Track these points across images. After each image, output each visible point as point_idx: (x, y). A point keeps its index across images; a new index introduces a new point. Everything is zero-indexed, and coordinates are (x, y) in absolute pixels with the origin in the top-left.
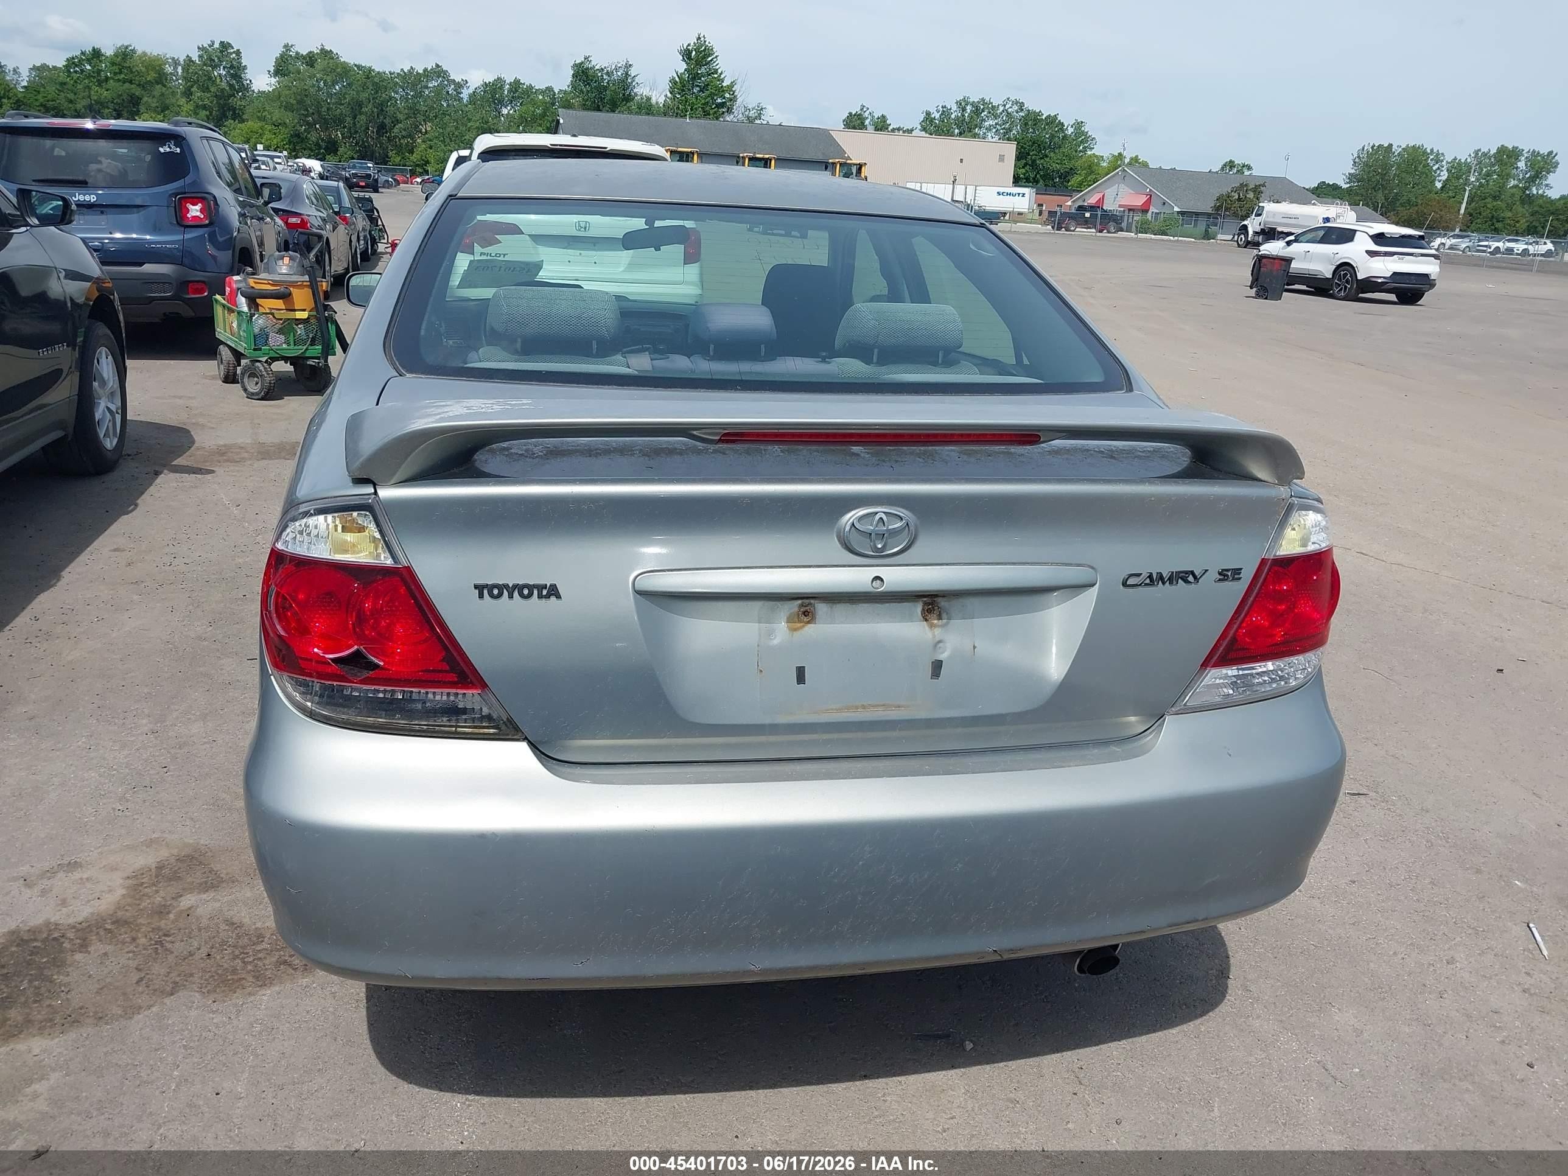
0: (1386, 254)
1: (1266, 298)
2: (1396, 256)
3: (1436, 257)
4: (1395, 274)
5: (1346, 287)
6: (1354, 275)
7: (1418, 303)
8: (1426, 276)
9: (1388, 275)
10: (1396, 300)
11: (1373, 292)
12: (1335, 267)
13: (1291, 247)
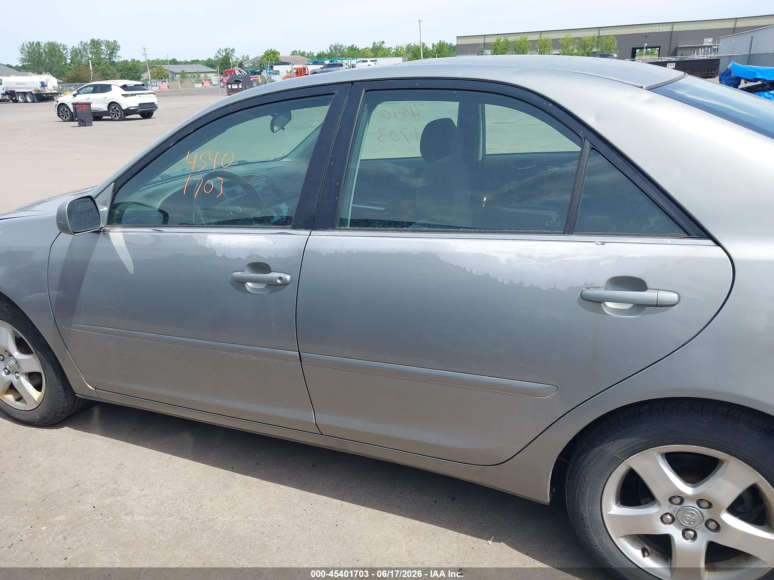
0: (132, 95)
1: (85, 126)
2: (137, 95)
3: (154, 94)
4: (140, 104)
5: (118, 114)
6: (120, 107)
7: (152, 117)
8: (153, 103)
9: (137, 105)
10: (141, 117)
11: (131, 115)
12: (107, 105)
13: (76, 97)
